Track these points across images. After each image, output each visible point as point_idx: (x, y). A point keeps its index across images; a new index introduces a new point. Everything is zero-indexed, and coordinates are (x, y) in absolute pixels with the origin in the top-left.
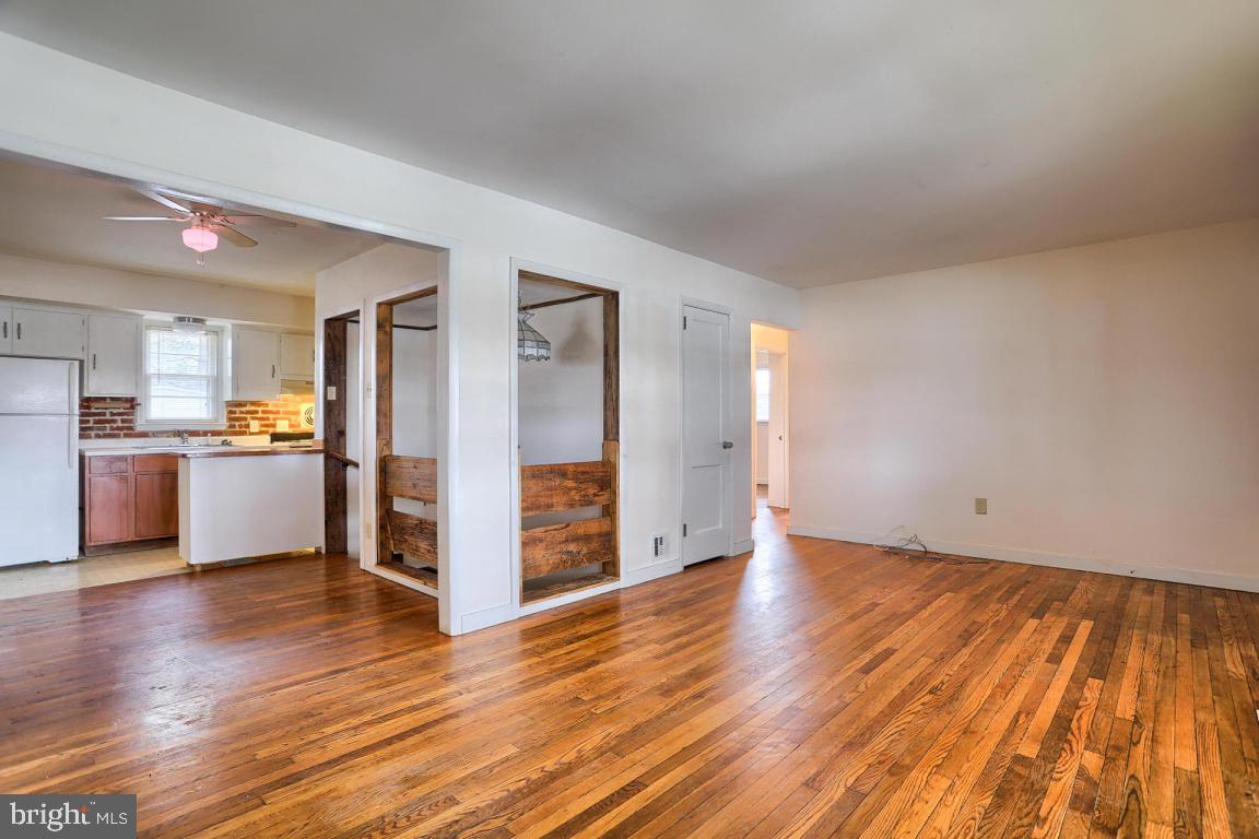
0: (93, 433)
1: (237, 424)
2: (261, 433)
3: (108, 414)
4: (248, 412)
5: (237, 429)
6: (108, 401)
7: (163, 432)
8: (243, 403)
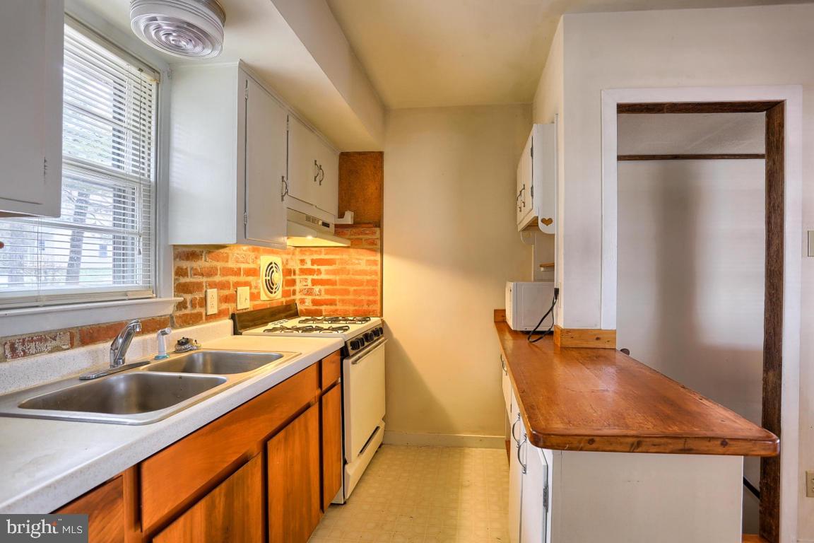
1: (189, 297)
2: (219, 314)
4: (204, 272)
5: (189, 309)
8: (198, 250)
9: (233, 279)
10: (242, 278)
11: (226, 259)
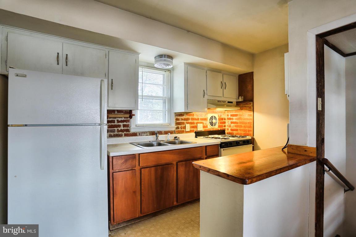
1: (180, 126)
2: (190, 131)
4: (185, 119)
5: (180, 129)
6: (116, 112)
8: (183, 114)
9: (195, 121)
10: (200, 121)
11: (193, 115)
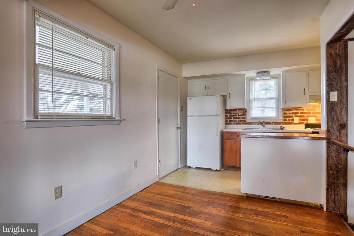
0: (233, 123)
1: (288, 119)
2: (300, 123)
3: (237, 115)
4: (293, 113)
5: (288, 121)
6: (238, 110)
7: (256, 123)
8: (290, 109)
9: (305, 115)
10: (311, 115)
11: (303, 109)
